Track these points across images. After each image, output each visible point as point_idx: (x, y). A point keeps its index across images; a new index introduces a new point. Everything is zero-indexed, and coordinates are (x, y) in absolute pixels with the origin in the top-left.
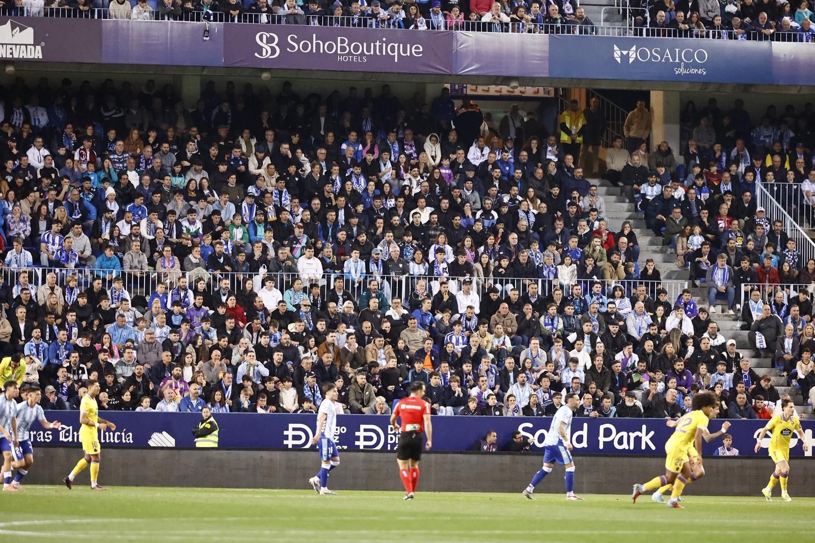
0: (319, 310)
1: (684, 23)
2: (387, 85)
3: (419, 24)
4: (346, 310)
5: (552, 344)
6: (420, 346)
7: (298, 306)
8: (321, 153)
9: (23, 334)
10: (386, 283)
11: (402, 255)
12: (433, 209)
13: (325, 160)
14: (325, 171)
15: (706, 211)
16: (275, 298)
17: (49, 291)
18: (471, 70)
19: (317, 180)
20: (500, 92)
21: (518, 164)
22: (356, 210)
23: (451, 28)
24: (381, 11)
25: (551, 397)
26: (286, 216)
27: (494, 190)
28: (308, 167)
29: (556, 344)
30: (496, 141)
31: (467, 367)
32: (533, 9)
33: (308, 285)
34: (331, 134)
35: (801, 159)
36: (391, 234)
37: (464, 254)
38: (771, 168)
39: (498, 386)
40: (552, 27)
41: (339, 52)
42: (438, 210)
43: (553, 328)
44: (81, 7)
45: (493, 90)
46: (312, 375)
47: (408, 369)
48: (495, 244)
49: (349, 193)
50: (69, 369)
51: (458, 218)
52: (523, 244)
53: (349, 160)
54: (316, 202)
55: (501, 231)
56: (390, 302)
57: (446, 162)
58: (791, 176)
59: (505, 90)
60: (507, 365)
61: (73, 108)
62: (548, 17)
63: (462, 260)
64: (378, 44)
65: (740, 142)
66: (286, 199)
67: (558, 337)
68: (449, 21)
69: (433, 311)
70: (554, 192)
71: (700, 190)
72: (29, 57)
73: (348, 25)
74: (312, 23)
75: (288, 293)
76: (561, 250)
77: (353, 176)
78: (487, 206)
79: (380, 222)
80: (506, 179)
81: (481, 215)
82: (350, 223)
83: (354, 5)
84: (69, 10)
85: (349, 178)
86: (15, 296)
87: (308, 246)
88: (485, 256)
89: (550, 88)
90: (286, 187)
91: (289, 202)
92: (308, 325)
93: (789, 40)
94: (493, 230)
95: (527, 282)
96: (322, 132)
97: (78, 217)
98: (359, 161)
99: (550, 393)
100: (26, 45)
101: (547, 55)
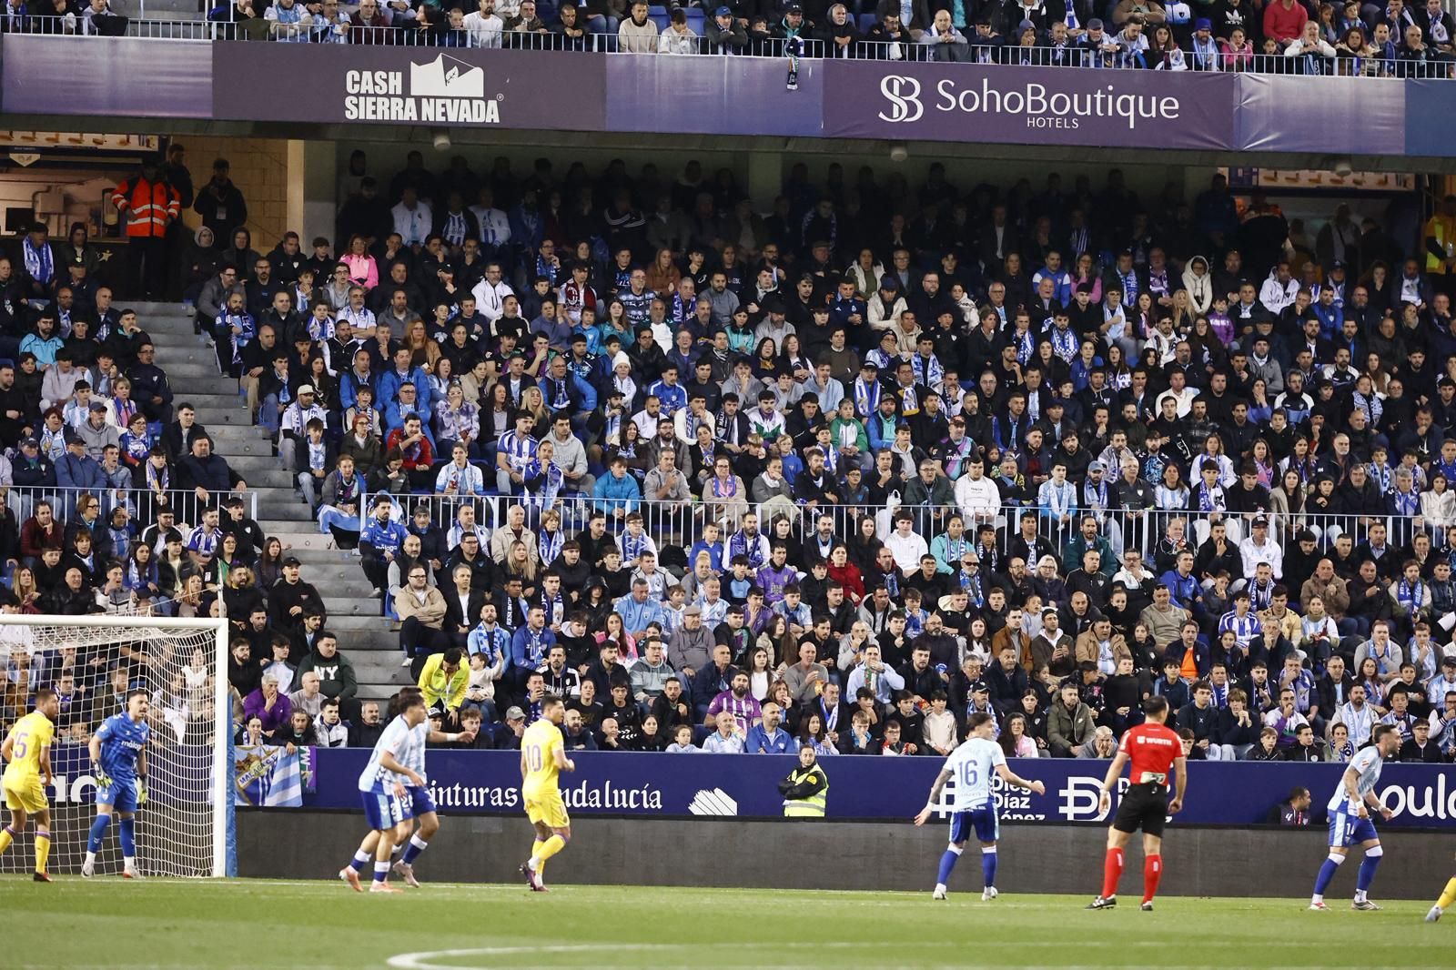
0: (994, 573)
2: (1117, 171)
3: (1172, 61)
4: (1043, 571)
5: (1412, 633)
6: (1175, 635)
8: (996, 291)
9: (465, 614)
10: (1114, 523)
11: (1142, 473)
12: (1198, 391)
13: (1005, 304)
14: (1004, 323)
16: (915, 550)
17: (513, 538)
18: (1265, 143)
19: (990, 339)
20: (1316, 182)
21: (1348, 311)
22: (1060, 394)
23: (1228, 68)
24: (1104, 37)
25: (1409, 728)
26: (934, 403)
27: (1306, 358)
28: (973, 317)
29: (1418, 632)
30: (1310, 269)
31: (1258, 674)
32: (1374, 34)
33: (974, 527)
34: (1014, 257)
36: (1122, 437)
37: (1252, 472)
39: (1314, 709)
40: (1411, 66)
41: (1029, 111)
42: (1206, 393)
43: (1414, 603)
44: (569, 32)
45: (1305, 178)
46: (982, 687)
47: (1153, 678)
48: (1307, 453)
49: (1046, 362)
50: (548, 677)
51: (1242, 407)
52: (1359, 453)
53: (1047, 302)
54: (989, 379)
55: (1318, 429)
56: (1120, 558)
57: (1221, 308)
59: (1326, 178)
60: (1329, 670)
61: (555, 211)
62: (1404, 48)
63: (1250, 482)
64: (1099, 96)
66: (936, 374)
67: (1422, 620)
68: (1224, 55)
69: (1197, 574)
70: (1412, 361)
72: (476, 119)
73: (1045, 62)
74: (980, 59)
75: (937, 542)
76: (1426, 464)
77: (1055, 331)
78: (1293, 386)
79: (1102, 415)
80: (1327, 337)
81: (1284, 402)
82: (1048, 416)
83: (1056, 28)
84: (547, 37)
85: (1048, 336)
86: (451, 547)
87: (973, 457)
88: (1289, 475)
89: (1405, 176)
90: (935, 351)
91: (940, 379)
92: (974, 599)
94: (1305, 428)
95: (1367, 521)
96: (999, 254)
97: (564, 406)
98: (1065, 305)
99: (1407, 721)
100: (471, 99)
101: (1402, 115)
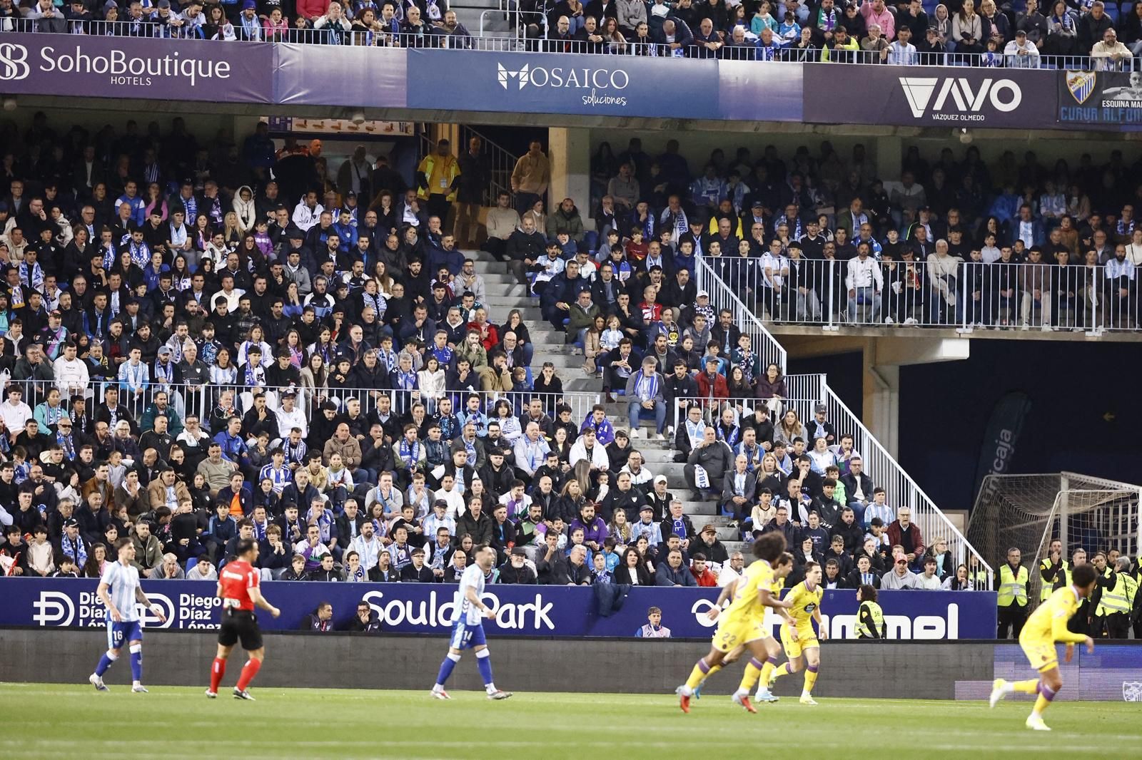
0: (84, 433)
1: (595, 33)
2: (180, 118)
3: (225, 33)
4: (120, 433)
5: (410, 481)
6: (226, 483)
7: (54, 428)
8: (88, 212)
10: (178, 395)
11: (200, 355)
12: (244, 292)
13: (93, 222)
14: (92, 237)
15: (626, 296)
16: (22, 415)
18: (299, 98)
19: (82, 250)
20: (339, 128)
21: (363, 229)
22: (136, 293)
23: (270, 38)
24: (172, 14)
25: (408, 556)
26: (37, 300)
27: (329, 266)
28: (68, 232)
29: (415, 481)
30: (333, 197)
31: (291, 513)
32: (384, 12)
33: (68, 397)
34: (101, 186)
35: (758, 225)
36: (186, 327)
37: (287, 355)
38: (717, 237)
39: (334, 540)
40: (411, 39)
41: (113, 71)
42: (250, 293)
43: (412, 458)
45: (329, 125)
46: (73, 523)
47: (209, 516)
48: (330, 340)
49: (126, 269)
51: (279, 304)
52: (370, 341)
53: (125, 222)
54: (80, 282)
55: (339, 322)
56: (183, 422)
57: (262, 229)
58: (744, 247)
59: (345, 125)
60: (347, 510)
62: (407, 25)
63: (284, 363)
64: (167, 60)
65: (673, 200)
66: (38, 277)
67: (419, 471)
68: (266, 28)
69: (243, 434)
70: (413, 268)
71: (618, 266)
73: (126, 33)
74: (75, 30)
75: (40, 409)
76: (423, 350)
77: (132, 244)
78: (320, 288)
79: (169, 310)
80: (346, 249)
81: (312, 301)
82: (127, 311)
83: (134, 6)
85: (127, 248)
87: (68, 342)
88: (316, 357)
89: (408, 124)
90: (38, 260)
91: (41, 281)
92: (68, 454)
93: (743, 58)
94: (328, 321)
95: (376, 394)
96: (89, 184)
98: (140, 224)
99: (407, 550)
101: (404, 77)
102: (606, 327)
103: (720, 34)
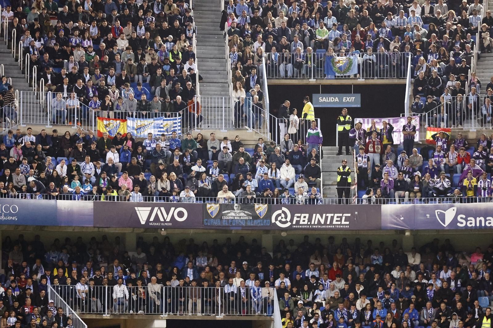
1: (4, 189)
15: (17, 303)
35: (75, 271)
38: (57, 277)
58: (69, 281)
65: (38, 261)
71: (14, 290)
93: (67, 199)
102: (10, 316)
103: (58, 189)
